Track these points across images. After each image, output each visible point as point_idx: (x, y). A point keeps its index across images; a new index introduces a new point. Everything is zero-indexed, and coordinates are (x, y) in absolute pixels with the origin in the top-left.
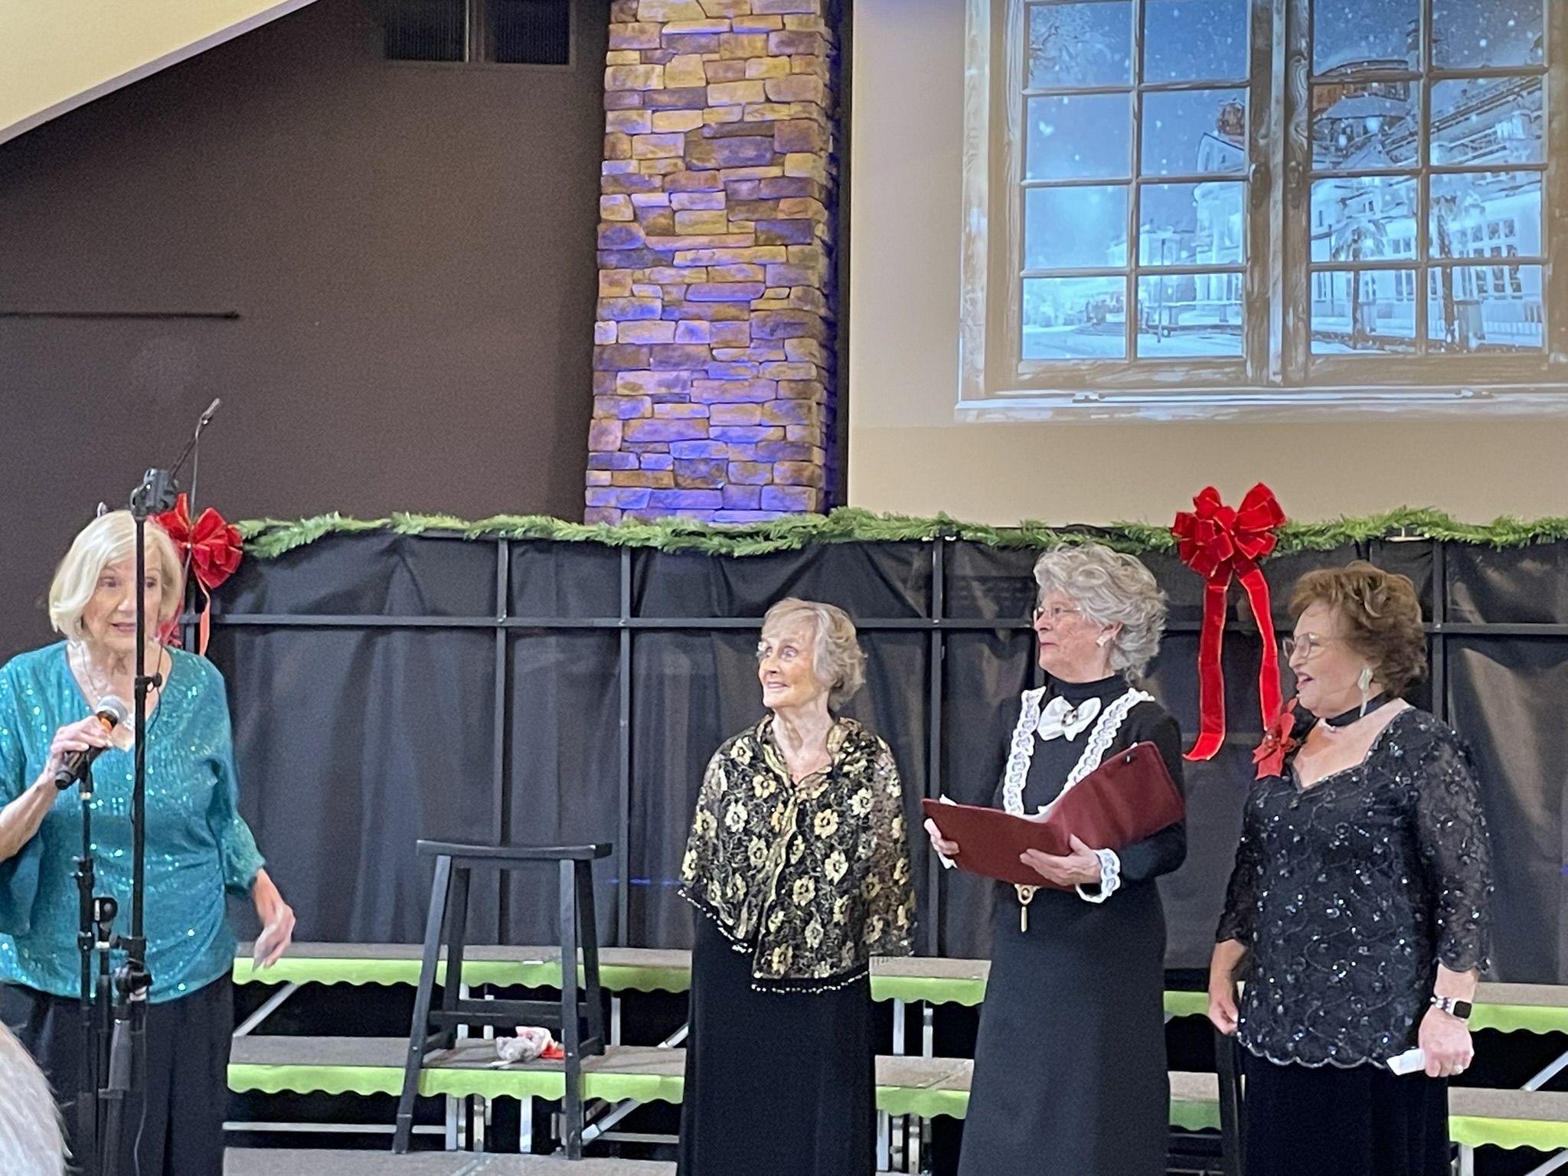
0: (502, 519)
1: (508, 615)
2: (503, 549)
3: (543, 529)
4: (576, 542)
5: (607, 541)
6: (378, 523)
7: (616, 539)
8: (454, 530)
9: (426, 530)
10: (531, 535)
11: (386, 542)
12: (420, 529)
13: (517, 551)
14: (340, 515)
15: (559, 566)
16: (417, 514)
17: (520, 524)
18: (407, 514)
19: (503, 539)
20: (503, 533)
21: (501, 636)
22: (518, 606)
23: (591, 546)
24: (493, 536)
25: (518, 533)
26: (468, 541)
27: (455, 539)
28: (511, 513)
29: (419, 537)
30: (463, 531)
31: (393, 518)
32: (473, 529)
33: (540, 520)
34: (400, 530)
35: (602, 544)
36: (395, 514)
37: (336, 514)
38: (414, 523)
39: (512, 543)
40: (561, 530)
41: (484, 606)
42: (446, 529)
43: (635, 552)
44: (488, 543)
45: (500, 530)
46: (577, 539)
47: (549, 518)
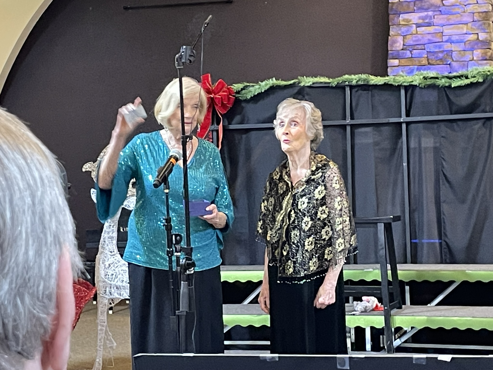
0: (347, 76)
1: (351, 119)
2: (348, 90)
3: (364, 80)
4: (380, 85)
5: (394, 84)
6: (292, 82)
7: (397, 82)
8: (325, 83)
9: (313, 83)
10: (360, 83)
11: (296, 90)
12: (311, 83)
13: (354, 90)
14: (276, 79)
15: (372, 96)
16: (309, 76)
17: (354, 79)
18: (305, 77)
19: (347, 86)
20: (347, 83)
21: (348, 128)
22: (356, 115)
23: (387, 86)
24: (343, 84)
25: (354, 83)
26: (332, 87)
27: (326, 87)
28: (350, 74)
29: (310, 87)
30: (329, 83)
31: (298, 79)
32: (334, 82)
33: (364, 76)
34: (302, 84)
35: (391, 85)
36: (299, 77)
37: (274, 79)
38: (307, 81)
39: (352, 87)
40: (372, 80)
41: (340, 116)
42: (321, 83)
43: (406, 87)
44: (341, 88)
45: (346, 82)
46: (380, 84)
47: (367, 75)
